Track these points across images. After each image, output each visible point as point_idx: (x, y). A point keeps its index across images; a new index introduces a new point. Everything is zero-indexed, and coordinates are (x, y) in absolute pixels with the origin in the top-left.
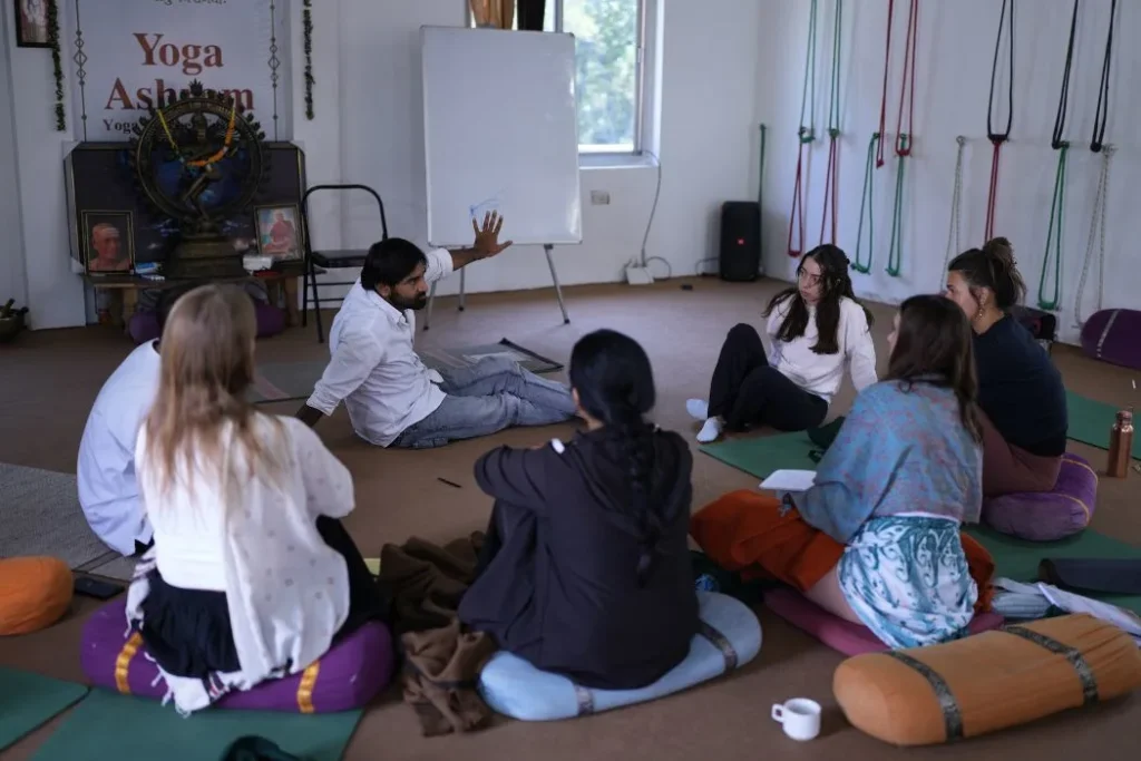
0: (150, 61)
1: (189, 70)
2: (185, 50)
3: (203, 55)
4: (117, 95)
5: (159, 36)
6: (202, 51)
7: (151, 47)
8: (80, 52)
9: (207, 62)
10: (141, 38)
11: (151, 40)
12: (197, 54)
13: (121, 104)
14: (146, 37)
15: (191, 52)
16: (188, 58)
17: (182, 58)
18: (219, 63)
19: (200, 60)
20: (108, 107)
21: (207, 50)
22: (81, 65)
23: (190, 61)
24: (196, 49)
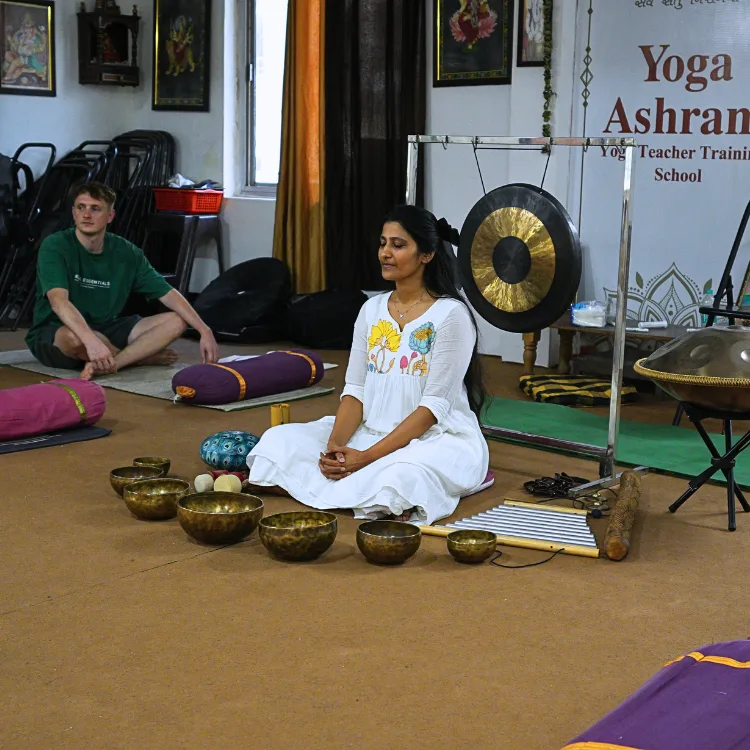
0: (652, 77)
1: (692, 86)
2: (691, 61)
3: (710, 67)
4: (616, 117)
5: (665, 47)
6: (709, 61)
7: (656, 60)
8: (587, 70)
9: (714, 76)
10: (646, 50)
11: (655, 53)
12: (703, 67)
13: (619, 127)
14: (651, 49)
15: (697, 65)
16: (694, 71)
17: (687, 72)
18: (727, 77)
19: (706, 74)
20: (607, 131)
21: (715, 61)
22: (586, 84)
23: (695, 75)
24: (703, 59)
